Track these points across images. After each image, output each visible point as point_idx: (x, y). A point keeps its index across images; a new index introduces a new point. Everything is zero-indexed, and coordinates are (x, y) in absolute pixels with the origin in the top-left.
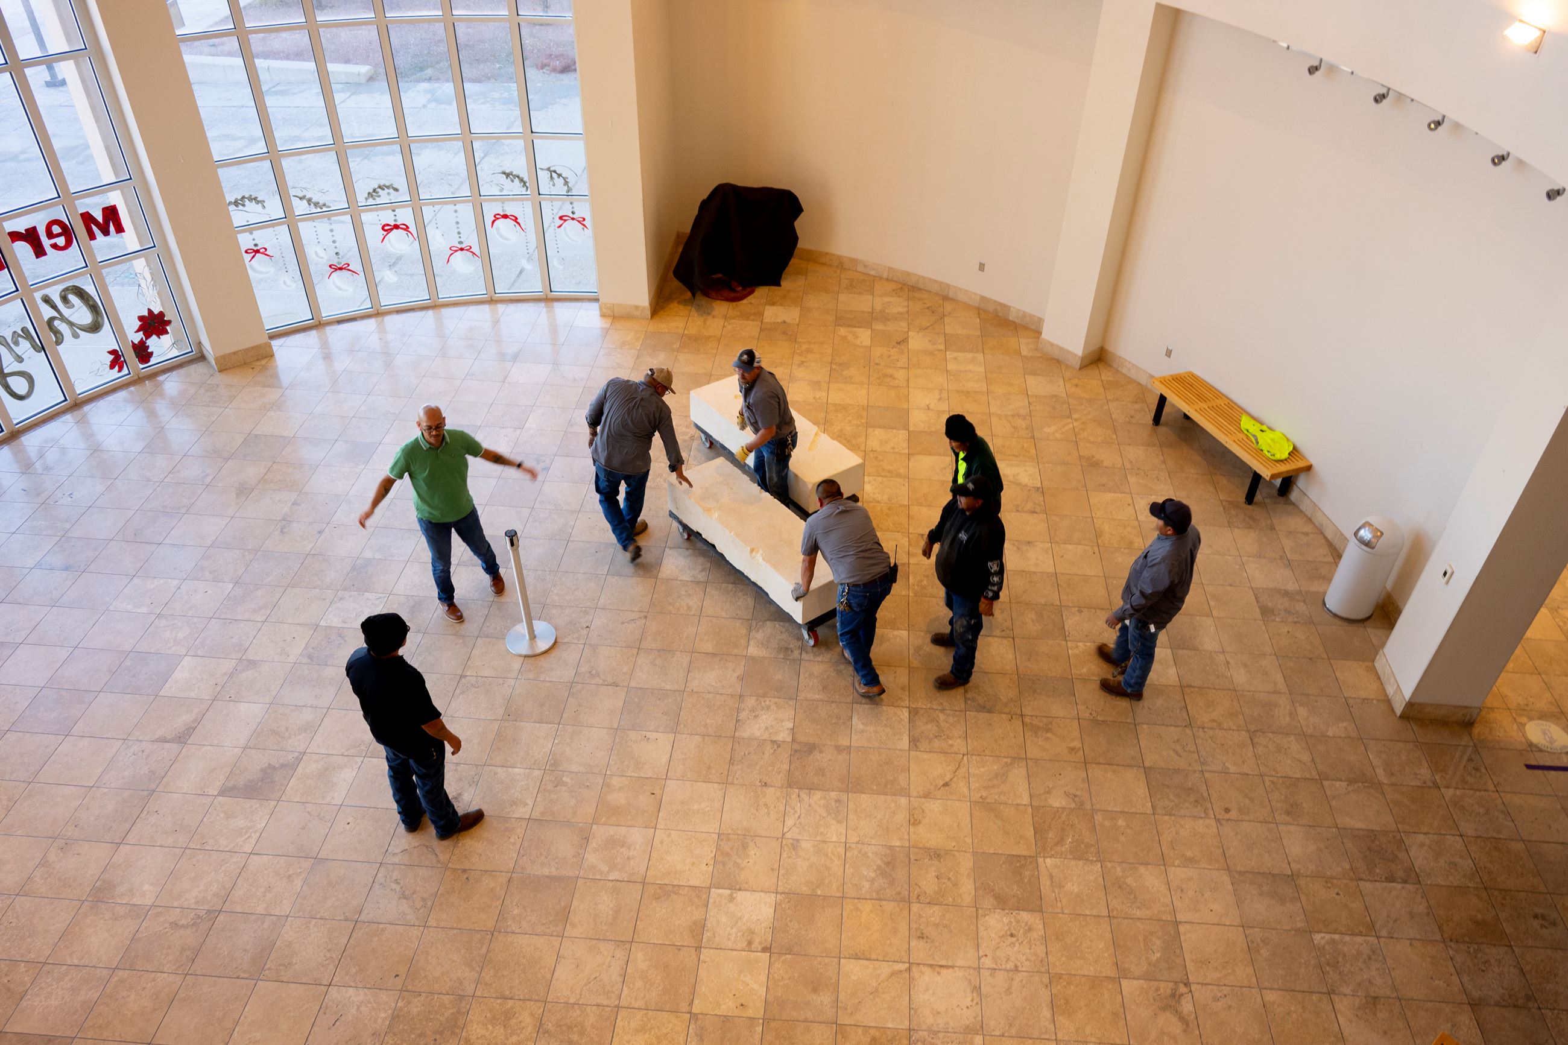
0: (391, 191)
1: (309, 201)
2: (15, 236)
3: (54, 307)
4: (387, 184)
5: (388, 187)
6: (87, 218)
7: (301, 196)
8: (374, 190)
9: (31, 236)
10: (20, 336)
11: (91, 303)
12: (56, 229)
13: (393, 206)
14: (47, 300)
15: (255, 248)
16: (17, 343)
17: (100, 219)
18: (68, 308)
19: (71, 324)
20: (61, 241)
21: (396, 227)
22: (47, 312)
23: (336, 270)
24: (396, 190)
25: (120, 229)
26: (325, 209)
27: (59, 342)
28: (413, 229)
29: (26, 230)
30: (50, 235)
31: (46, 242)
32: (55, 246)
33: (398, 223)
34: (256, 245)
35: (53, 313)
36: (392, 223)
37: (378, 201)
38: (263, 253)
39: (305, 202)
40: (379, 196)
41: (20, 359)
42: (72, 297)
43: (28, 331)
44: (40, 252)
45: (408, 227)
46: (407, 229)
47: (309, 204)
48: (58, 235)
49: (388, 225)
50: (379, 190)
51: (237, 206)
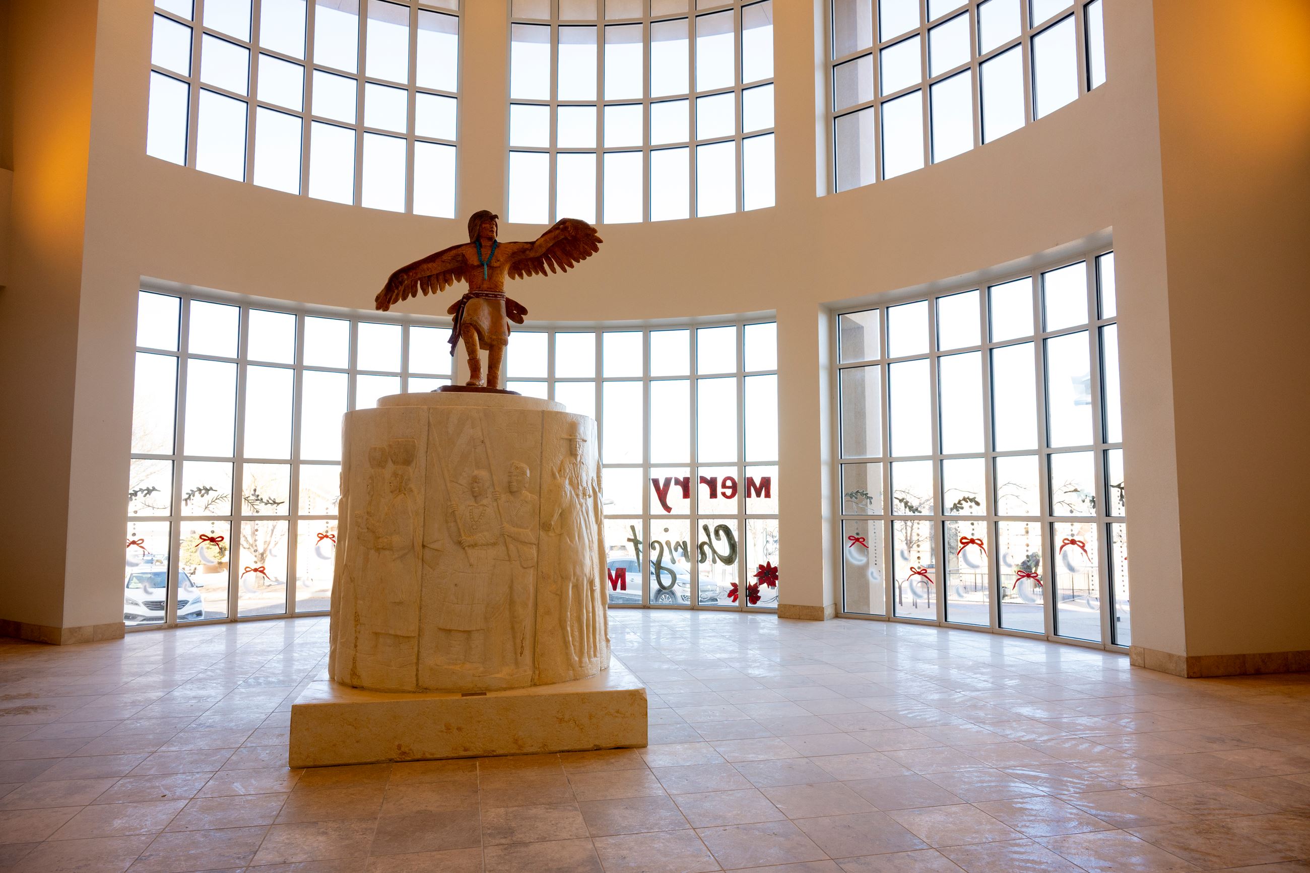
0: (973, 504)
1: (906, 504)
2: (703, 480)
3: (708, 535)
4: (971, 497)
5: (971, 500)
6: (750, 482)
7: (901, 498)
8: (959, 502)
9: (712, 483)
10: (680, 545)
11: (732, 542)
12: (729, 483)
13: (973, 519)
14: (706, 528)
15: (857, 537)
16: (676, 550)
17: (758, 485)
18: (717, 539)
19: (714, 552)
20: (729, 492)
21: (972, 541)
22: (703, 538)
23: (915, 573)
24: (978, 504)
25: (768, 495)
26: (917, 514)
27: (703, 560)
28: (985, 546)
29: (711, 478)
30: (724, 486)
31: (720, 490)
32: (724, 494)
33: (975, 538)
34: (858, 534)
35: (706, 539)
36: (970, 537)
37: (962, 513)
38: (861, 542)
39: (903, 504)
40: (962, 508)
41: (673, 562)
42: (721, 533)
43: (686, 544)
44: (713, 495)
45: (982, 544)
46: (981, 545)
47: (906, 507)
48: (729, 487)
49: (965, 538)
50: (963, 502)
51: (851, 498)
